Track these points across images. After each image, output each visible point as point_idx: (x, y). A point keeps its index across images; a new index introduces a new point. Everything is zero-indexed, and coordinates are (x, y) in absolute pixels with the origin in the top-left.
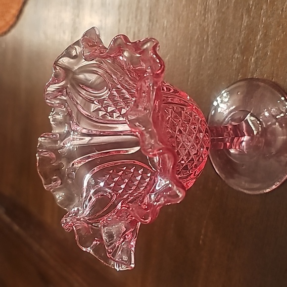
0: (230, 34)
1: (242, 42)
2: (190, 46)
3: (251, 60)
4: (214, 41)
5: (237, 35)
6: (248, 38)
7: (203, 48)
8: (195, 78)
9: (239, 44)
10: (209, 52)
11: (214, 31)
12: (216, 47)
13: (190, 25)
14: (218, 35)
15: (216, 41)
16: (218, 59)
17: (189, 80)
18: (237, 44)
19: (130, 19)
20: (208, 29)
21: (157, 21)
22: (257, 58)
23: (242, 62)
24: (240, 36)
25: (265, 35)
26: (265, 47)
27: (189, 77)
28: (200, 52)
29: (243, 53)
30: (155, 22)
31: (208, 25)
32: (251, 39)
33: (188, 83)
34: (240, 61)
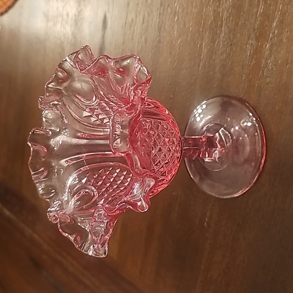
0: (245, 21)
1: (257, 28)
2: (203, 31)
3: (266, 46)
4: (228, 27)
5: (252, 21)
6: (264, 24)
7: (217, 34)
8: (206, 64)
9: (254, 30)
10: (223, 37)
11: (229, 17)
12: (230, 32)
13: (204, 10)
14: (232, 20)
15: (230, 27)
16: (231, 45)
17: (201, 65)
18: (252, 31)
19: (140, 4)
20: (223, 15)
21: (168, 6)
22: (272, 45)
23: (256, 48)
24: (255, 22)
25: (281, 22)
26: (280, 34)
27: (200, 62)
28: (213, 37)
29: (257, 39)
30: (166, 7)
31: (222, 11)
32: (266, 25)
33: (199, 68)
34: (255, 47)
